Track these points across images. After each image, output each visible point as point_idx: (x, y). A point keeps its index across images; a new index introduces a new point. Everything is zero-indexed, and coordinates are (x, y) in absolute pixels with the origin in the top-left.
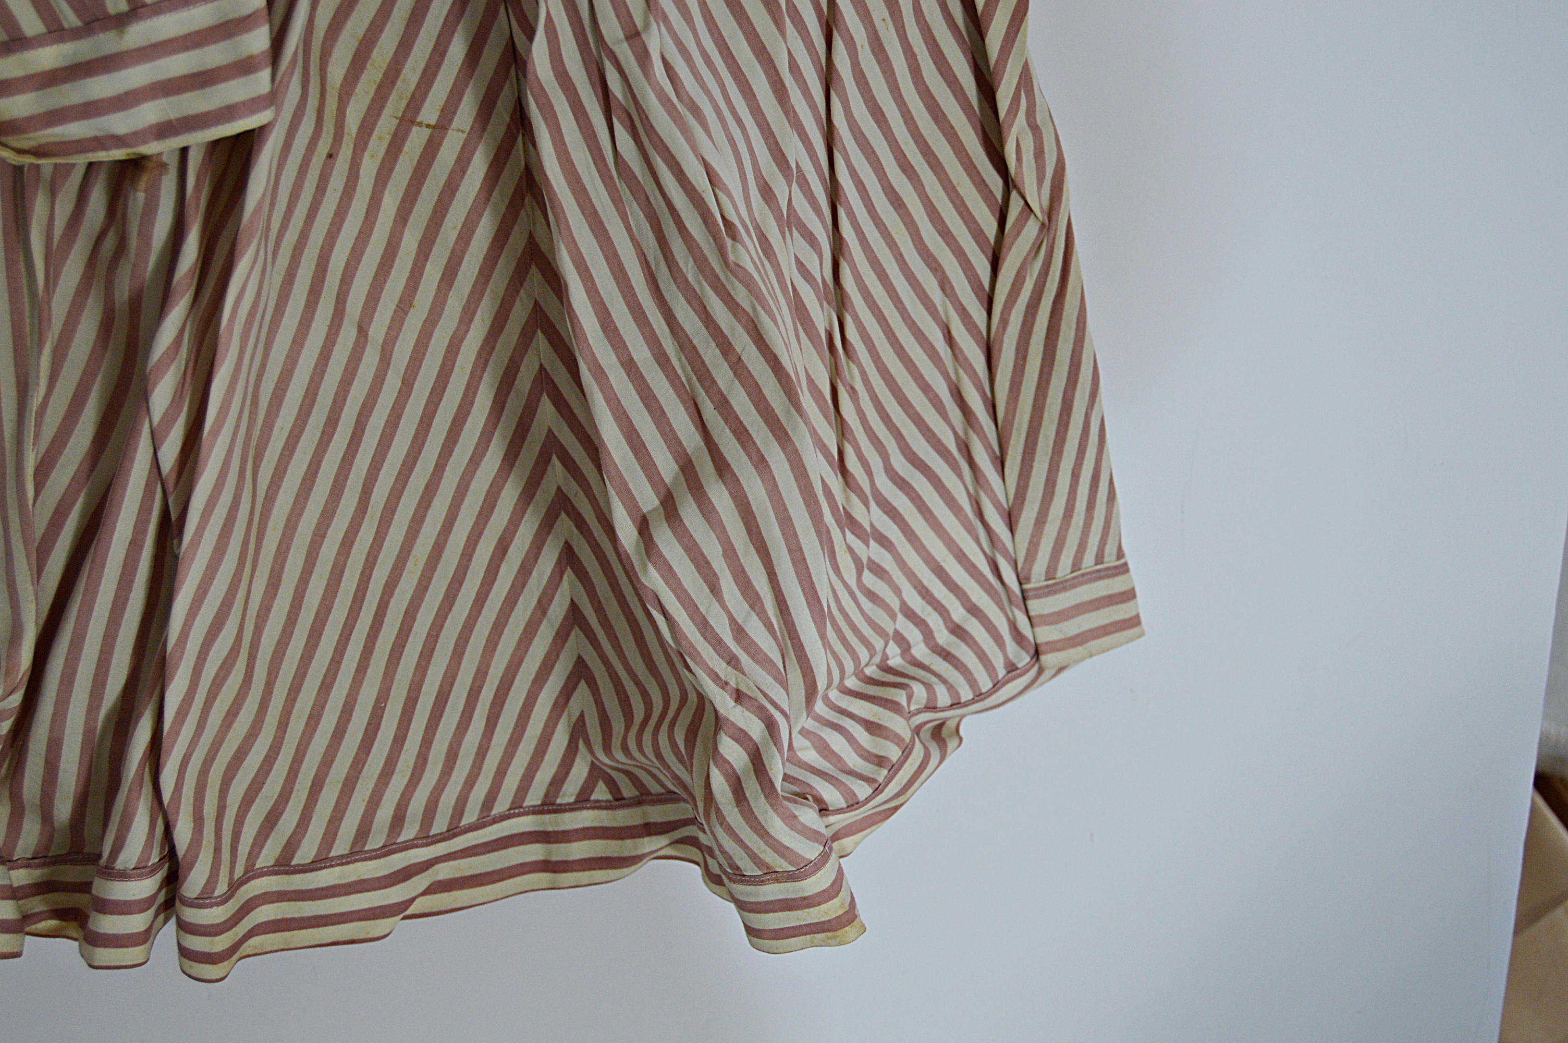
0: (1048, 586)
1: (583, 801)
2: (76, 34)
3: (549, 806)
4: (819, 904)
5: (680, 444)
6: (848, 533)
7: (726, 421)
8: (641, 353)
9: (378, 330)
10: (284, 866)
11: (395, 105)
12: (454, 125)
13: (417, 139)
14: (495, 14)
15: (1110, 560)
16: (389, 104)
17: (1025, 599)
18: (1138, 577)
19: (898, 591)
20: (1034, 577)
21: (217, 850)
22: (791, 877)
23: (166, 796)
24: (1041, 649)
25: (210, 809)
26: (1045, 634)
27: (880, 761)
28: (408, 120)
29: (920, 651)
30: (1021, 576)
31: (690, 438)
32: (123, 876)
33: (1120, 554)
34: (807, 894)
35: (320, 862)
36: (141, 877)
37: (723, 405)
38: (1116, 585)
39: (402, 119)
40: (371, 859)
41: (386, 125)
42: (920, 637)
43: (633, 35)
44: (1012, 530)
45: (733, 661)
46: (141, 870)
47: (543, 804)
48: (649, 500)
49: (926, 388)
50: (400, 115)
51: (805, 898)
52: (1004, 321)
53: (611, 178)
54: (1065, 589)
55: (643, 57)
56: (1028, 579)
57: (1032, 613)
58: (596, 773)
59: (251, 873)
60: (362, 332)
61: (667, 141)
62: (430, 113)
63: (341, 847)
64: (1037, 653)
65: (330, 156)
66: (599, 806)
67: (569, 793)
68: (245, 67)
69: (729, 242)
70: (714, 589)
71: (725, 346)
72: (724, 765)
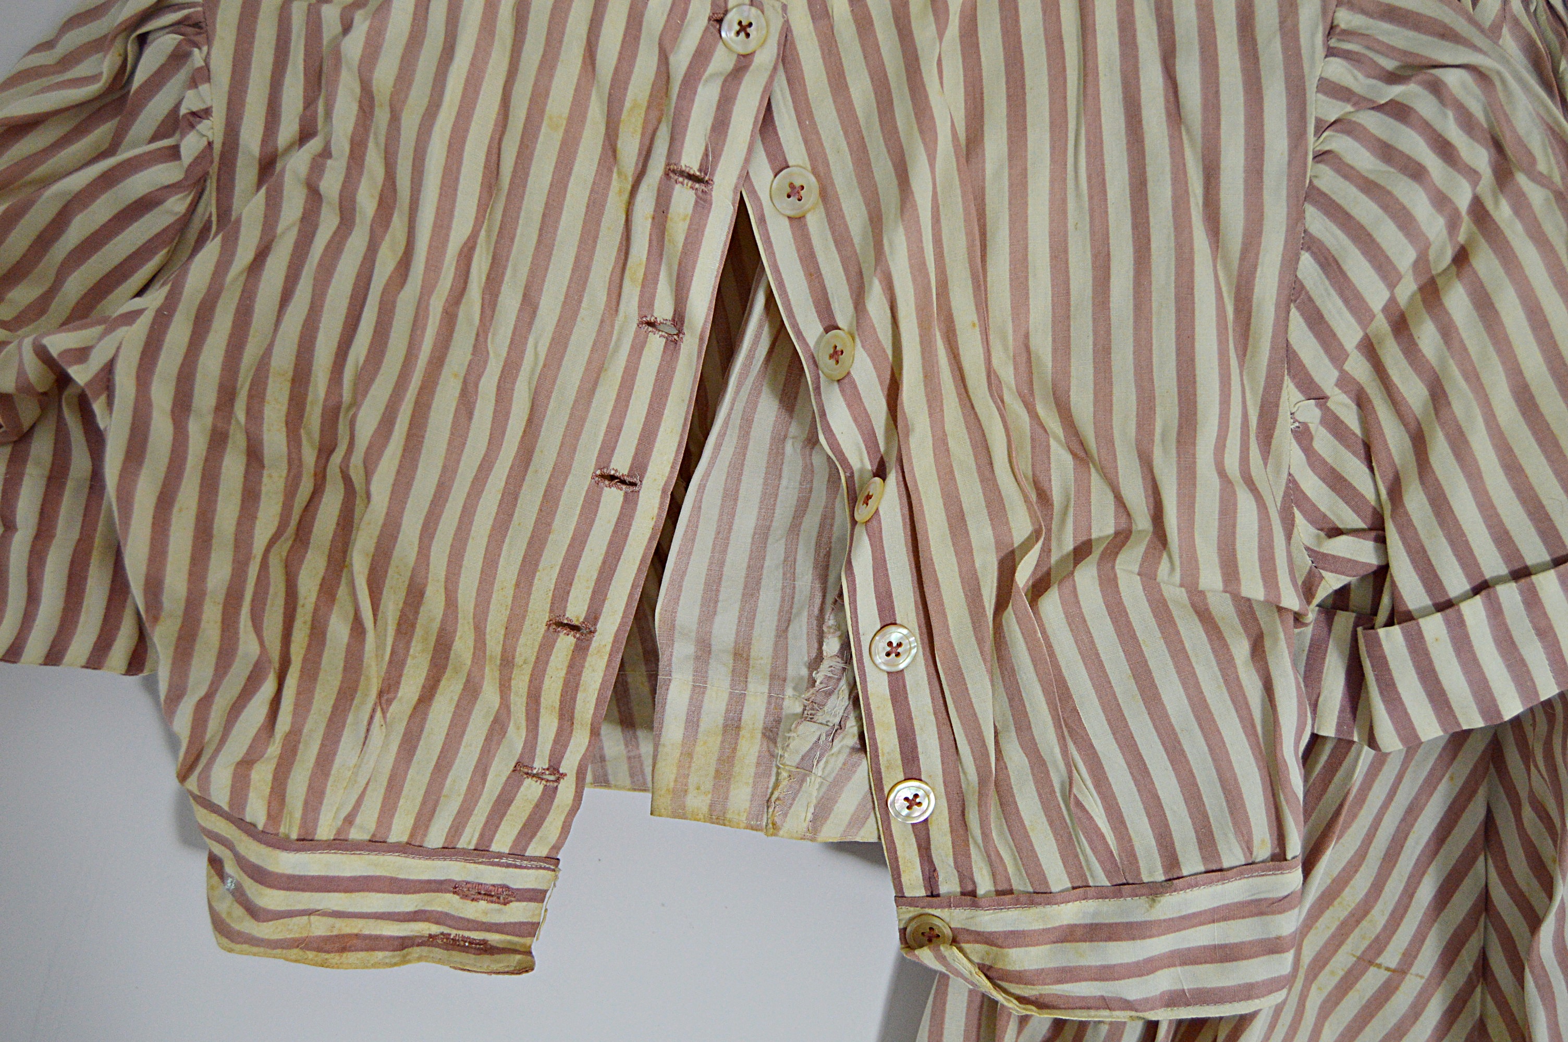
2: (1101, 894)
11: (1356, 944)
12: (1414, 970)
13: (1372, 980)
16: (1350, 940)
28: (1367, 960)
39: (1359, 958)
41: (1342, 961)
50: (1359, 954)
62: (1391, 957)
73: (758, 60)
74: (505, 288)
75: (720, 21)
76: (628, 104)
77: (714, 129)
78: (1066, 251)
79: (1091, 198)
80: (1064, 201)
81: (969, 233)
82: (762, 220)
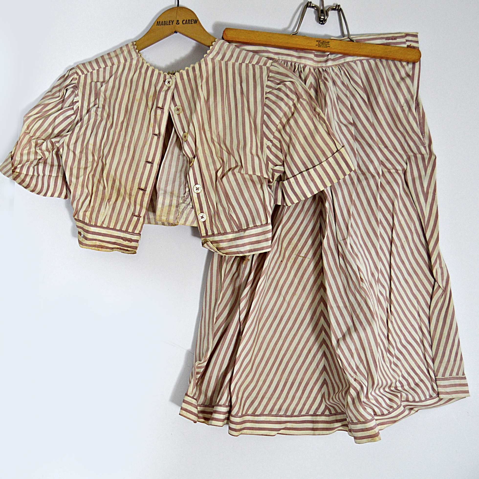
0: (442, 378)
1: (323, 414)
2: (236, 232)
3: (315, 415)
4: (370, 430)
5: (348, 324)
6: (388, 353)
7: (358, 320)
8: (341, 305)
9: (288, 299)
10: (253, 414)
11: (296, 252)
12: (307, 257)
13: (300, 259)
14: (318, 235)
15: (460, 375)
16: (295, 252)
17: (436, 380)
18: (468, 381)
19: (401, 371)
20: (439, 376)
21: (240, 405)
22: (364, 423)
23: (232, 390)
24: (440, 393)
25: (240, 396)
26: (441, 390)
27: (391, 407)
28: (298, 255)
29: (406, 387)
30: (435, 375)
31: (350, 323)
32: (221, 406)
33: (463, 374)
34: (367, 427)
35: (261, 415)
36: (224, 407)
37: (358, 317)
38: (462, 382)
39: (297, 255)
40: (272, 416)
41: (294, 256)
42: (406, 384)
43: (344, 239)
44: (433, 363)
45: (355, 373)
46: (224, 405)
47: (314, 414)
48: (340, 336)
49: (412, 326)
51: (366, 428)
52: (433, 312)
53: (338, 268)
54: (447, 380)
55: (346, 244)
56: (437, 376)
57: (438, 384)
58: (326, 408)
59: (246, 415)
60: (284, 298)
61: (350, 261)
62: (303, 254)
63: (266, 412)
64: (438, 394)
65: (281, 261)
66: (326, 416)
67: (319, 412)
68: (267, 240)
69: (361, 282)
70: (352, 356)
71: (359, 305)
72: (351, 395)
73: (171, 87)
74: (129, 129)
75: (165, 81)
76: (150, 96)
77: (164, 99)
78: (225, 117)
79: (228, 107)
80: (224, 109)
81: (207, 115)
82: (173, 115)
